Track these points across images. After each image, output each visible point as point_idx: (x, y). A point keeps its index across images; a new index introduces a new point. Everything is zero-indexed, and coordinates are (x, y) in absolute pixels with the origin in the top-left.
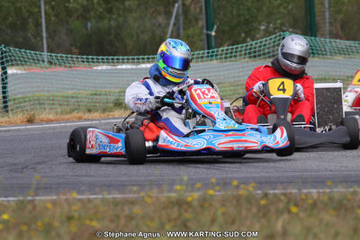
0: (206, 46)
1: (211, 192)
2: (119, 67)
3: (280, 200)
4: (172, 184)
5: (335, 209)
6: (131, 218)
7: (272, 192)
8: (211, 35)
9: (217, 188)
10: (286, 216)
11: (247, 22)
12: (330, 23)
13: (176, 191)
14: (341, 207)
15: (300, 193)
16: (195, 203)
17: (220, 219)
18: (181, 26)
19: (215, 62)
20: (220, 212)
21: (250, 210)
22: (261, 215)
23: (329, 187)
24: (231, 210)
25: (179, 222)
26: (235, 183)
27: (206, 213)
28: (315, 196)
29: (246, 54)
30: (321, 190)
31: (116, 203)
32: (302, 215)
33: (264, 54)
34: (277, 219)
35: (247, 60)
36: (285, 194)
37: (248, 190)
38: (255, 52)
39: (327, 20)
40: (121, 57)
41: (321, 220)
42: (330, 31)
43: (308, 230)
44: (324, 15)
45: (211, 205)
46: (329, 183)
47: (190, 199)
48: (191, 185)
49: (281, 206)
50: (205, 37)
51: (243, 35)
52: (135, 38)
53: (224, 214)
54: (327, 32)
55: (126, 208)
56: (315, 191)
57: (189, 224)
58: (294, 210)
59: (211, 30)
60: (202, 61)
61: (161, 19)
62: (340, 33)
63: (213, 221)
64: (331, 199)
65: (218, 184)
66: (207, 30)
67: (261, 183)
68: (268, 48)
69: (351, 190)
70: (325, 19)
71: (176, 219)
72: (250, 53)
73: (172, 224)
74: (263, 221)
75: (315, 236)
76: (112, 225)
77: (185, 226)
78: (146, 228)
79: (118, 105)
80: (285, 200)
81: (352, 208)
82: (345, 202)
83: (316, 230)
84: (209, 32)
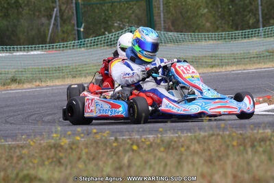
0: (77, 36)
1: (78, 138)
2: (15, 54)
3: (128, 143)
4: (50, 133)
5: (165, 148)
6: (21, 157)
7: (121, 138)
8: (80, 31)
9: (82, 135)
10: (131, 153)
11: (106, 21)
12: (164, 21)
13: (53, 138)
14: (169, 146)
15: (141, 138)
16: (67, 146)
17: (84, 157)
18: (59, 25)
19: (83, 49)
20: (84, 152)
21: (105, 150)
22: (113, 153)
23: (161, 133)
24: (92, 150)
25: (55, 159)
27: (74, 153)
28: (152, 140)
29: (104, 43)
31: (11, 148)
32: (142, 152)
34: (125, 156)
35: (106, 47)
36: (130, 139)
38: (111, 42)
39: (162, 19)
40: (15, 47)
41: (155, 156)
42: (165, 26)
43: (146, 162)
44: (160, 16)
45: (78, 147)
47: (62, 144)
49: (128, 146)
50: (76, 32)
52: (25, 34)
53: (87, 153)
54: (163, 27)
55: (17, 150)
56: (152, 136)
57: (62, 161)
58: (135, 147)
59: (81, 27)
61: (44, 20)
62: (171, 27)
63: (79, 158)
64: (162, 141)
66: (78, 27)
69: (177, 135)
70: (160, 18)
71: (52, 158)
72: (107, 42)
73: (50, 161)
74: (115, 157)
75: (151, 167)
76: (7, 163)
77: (60, 162)
78: (31, 164)
79: (14, 80)
80: (131, 142)
81: (178, 147)
82: (173, 143)
83: (152, 162)
84: (79, 29)
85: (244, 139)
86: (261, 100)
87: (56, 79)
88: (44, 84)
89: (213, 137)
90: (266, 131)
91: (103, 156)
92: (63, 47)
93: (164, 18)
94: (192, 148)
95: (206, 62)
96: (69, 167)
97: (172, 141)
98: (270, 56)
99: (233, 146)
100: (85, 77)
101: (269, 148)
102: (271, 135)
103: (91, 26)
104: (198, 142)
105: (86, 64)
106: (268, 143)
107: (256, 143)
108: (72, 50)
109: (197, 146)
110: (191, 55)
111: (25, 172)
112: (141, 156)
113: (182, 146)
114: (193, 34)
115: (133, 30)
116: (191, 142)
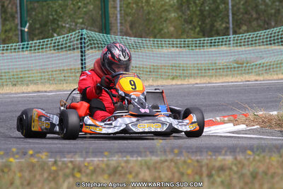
3: (67, 167)
5: (110, 175)
8: (24, 31)
9: (17, 156)
10: (71, 180)
12: (121, 23)
14: (116, 172)
15: (85, 161)
17: (17, 182)
19: (26, 53)
20: (18, 176)
21: (42, 174)
22: (50, 178)
23: (106, 156)
24: (26, 174)
26: (31, 152)
27: (6, 176)
28: (96, 163)
29: (51, 47)
30: (101, 159)
32: (84, 179)
33: (66, 47)
34: (64, 182)
35: (53, 51)
36: (71, 162)
38: (58, 45)
39: (119, 21)
42: (121, 29)
44: (117, 17)
45: (10, 170)
46: (106, 154)
49: (68, 171)
50: (20, 33)
51: (51, 31)
53: (21, 178)
54: (119, 30)
56: (96, 159)
59: (25, 27)
62: (129, 31)
63: (12, 184)
64: (107, 165)
65: (17, 153)
66: (21, 26)
68: (70, 43)
69: (125, 159)
70: (116, 20)
72: (54, 46)
74: (52, 184)
80: (72, 167)
81: (125, 174)
82: (120, 168)
84: (23, 29)
85: (201, 167)
86: (226, 119)
89: (166, 164)
90: (227, 158)
91: (39, 181)
92: (3, 50)
93: (121, 20)
94: (141, 175)
95: (165, 72)
97: (118, 167)
98: (238, 67)
99: (188, 175)
100: (27, 85)
101: (228, 178)
102: (232, 164)
103: (37, 26)
104: (149, 168)
105: (28, 71)
106: (227, 172)
107: (213, 172)
108: (14, 54)
109: (147, 173)
113: (130, 173)
114: (152, 39)
115: (84, 33)
116: (141, 168)
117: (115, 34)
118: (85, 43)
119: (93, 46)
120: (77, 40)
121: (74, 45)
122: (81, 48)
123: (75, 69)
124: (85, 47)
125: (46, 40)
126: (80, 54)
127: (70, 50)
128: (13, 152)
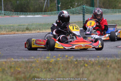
0: (57, 10)
1: (59, 59)
2: (28, 16)
3: (82, 62)
4: (45, 56)
5: (100, 65)
6: (31, 67)
7: (79, 59)
9: (61, 58)
10: (83, 68)
11: (71, 2)
12: (99, 3)
13: (47, 59)
14: (102, 65)
15: (88, 60)
16: (53, 63)
17: (61, 68)
18: (49, 3)
21: (71, 65)
22: (75, 67)
23: (98, 58)
24: (65, 65)
25: (47, 69)
26: (67, 56)
27: (57, 66)
28: (93, 61)
29: (70, 13)
30: (95, 59)
31: (26, 62)
32: (89, 67)
33: (77, 13)
34: (81, 68)
36: (83, 60)
37: (71, 59)
38: (74, 12)
39: (98, 2)
40: (28, 13)
41: (95, 69)
43: (91, 72)
45: (58, 63)
46: (98, 57)
47: (51, 62)
48: (52, 57)
49: (82, 64)
50: (57, 7)
51: (70, 6)
52: (33, 7)
53: (63, 67)
54: (98, 6)
55: (30, 64)
56: (93, 59)
57: (51, 70)
58: (86, 65)
59: (59, 4)
60: (56, 15)
61: (42, 1)
62: (102, 6)
63: (59, 69)
64: (99, 62)
65: (61, 56)
67: (75, 56)
68: (78, 11)
69: (106, 59)
71: (46, 68)
72: (72, 12)
73: (45, 70)
74: (76, 69)
75: (93, 74)
76: (25, 70)
77: (50, 70)
78: (36, 71)
79: (27, 29)
80: (83, 62)
81: (106, 65)
83: (94, 72)
84: (58, 5)
87: (47, 29)
88: (41, 31)
91: (70, 68)
92: (51, 14)
94: (113, 66)
95: (118, 23)
96: (54, 73)
103: (64, 4)
104: (116, 63)
108: (55, 16)
109: (115, 65)
110: (112, 20)
111: (34, 75)
112: (88, 69)
113: (108, 65)
114: (113, 10)
115: (84, 7)
116: (112, 63)
117: (97, 7)
118: (84, 11)
119: (88, 12)
120: (81, 10)
121: (80, 12)
122: (83, 13)
123: (80, 22)
124: (85, 13)
125: (69, 10)
126: (82, 16)
127: (79, 14)
128: (59, 56)
